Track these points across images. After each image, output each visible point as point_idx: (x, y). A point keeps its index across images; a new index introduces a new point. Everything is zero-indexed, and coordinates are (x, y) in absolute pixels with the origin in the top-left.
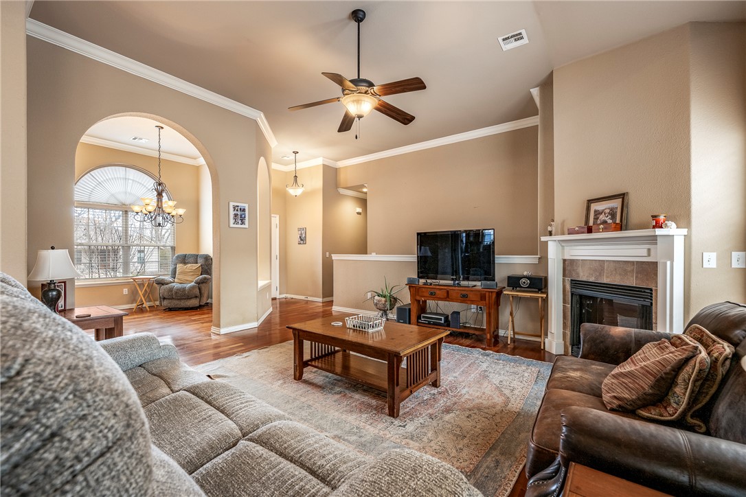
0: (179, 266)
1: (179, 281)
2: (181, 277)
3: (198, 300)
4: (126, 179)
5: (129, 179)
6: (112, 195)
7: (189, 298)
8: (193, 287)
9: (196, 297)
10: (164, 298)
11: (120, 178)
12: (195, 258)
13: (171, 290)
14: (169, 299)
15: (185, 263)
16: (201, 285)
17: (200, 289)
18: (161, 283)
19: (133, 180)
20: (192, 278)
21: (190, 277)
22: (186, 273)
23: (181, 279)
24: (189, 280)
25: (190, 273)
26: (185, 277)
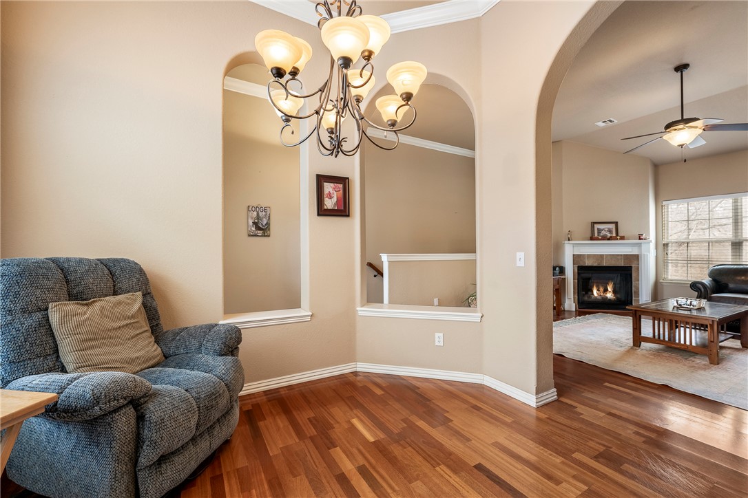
20: (139, 347)
21: (130, 343)
22: (110, 334)
23: (107, 363)
24: (137, 358)
25: (125, 330)
26: (112, 349)
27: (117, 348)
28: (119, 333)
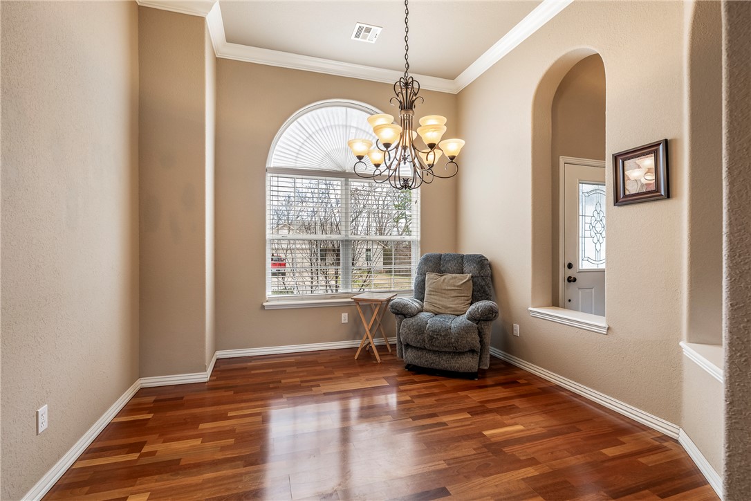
0: (430, 277)
1: (432, 308)
2: (435, 299)
3: (477, 358)
4: (346, 126)
5: (350, 126)
6: (327, 155)
7: (459, 353)
8: (465, 330)
9: (472, 351)
10: (408, 346)
11: (339, 126)
12: (459, 262)
13: (420, 330)
14: (416, 348)
15: (441, 272)
16: (483, 325)
17: (480, 334)
18: (402, 312)
19: (357, 128)
20: (456, 302)
21: (451, 299)
22: (443, 291)
23: (436, 304)
24: (450, 307)
25: (452, 292)
26: (441, 299)
27: (443, 299)
28: (449, 292)
